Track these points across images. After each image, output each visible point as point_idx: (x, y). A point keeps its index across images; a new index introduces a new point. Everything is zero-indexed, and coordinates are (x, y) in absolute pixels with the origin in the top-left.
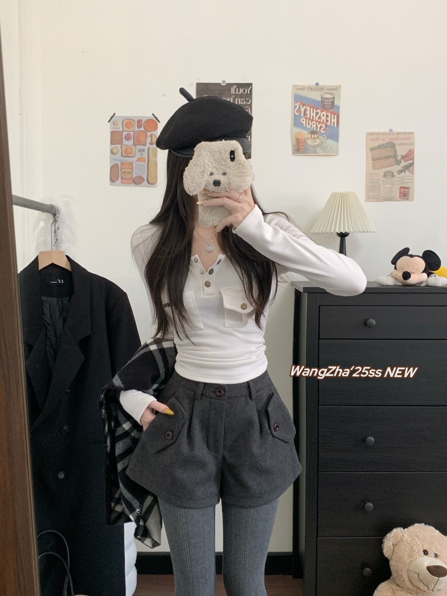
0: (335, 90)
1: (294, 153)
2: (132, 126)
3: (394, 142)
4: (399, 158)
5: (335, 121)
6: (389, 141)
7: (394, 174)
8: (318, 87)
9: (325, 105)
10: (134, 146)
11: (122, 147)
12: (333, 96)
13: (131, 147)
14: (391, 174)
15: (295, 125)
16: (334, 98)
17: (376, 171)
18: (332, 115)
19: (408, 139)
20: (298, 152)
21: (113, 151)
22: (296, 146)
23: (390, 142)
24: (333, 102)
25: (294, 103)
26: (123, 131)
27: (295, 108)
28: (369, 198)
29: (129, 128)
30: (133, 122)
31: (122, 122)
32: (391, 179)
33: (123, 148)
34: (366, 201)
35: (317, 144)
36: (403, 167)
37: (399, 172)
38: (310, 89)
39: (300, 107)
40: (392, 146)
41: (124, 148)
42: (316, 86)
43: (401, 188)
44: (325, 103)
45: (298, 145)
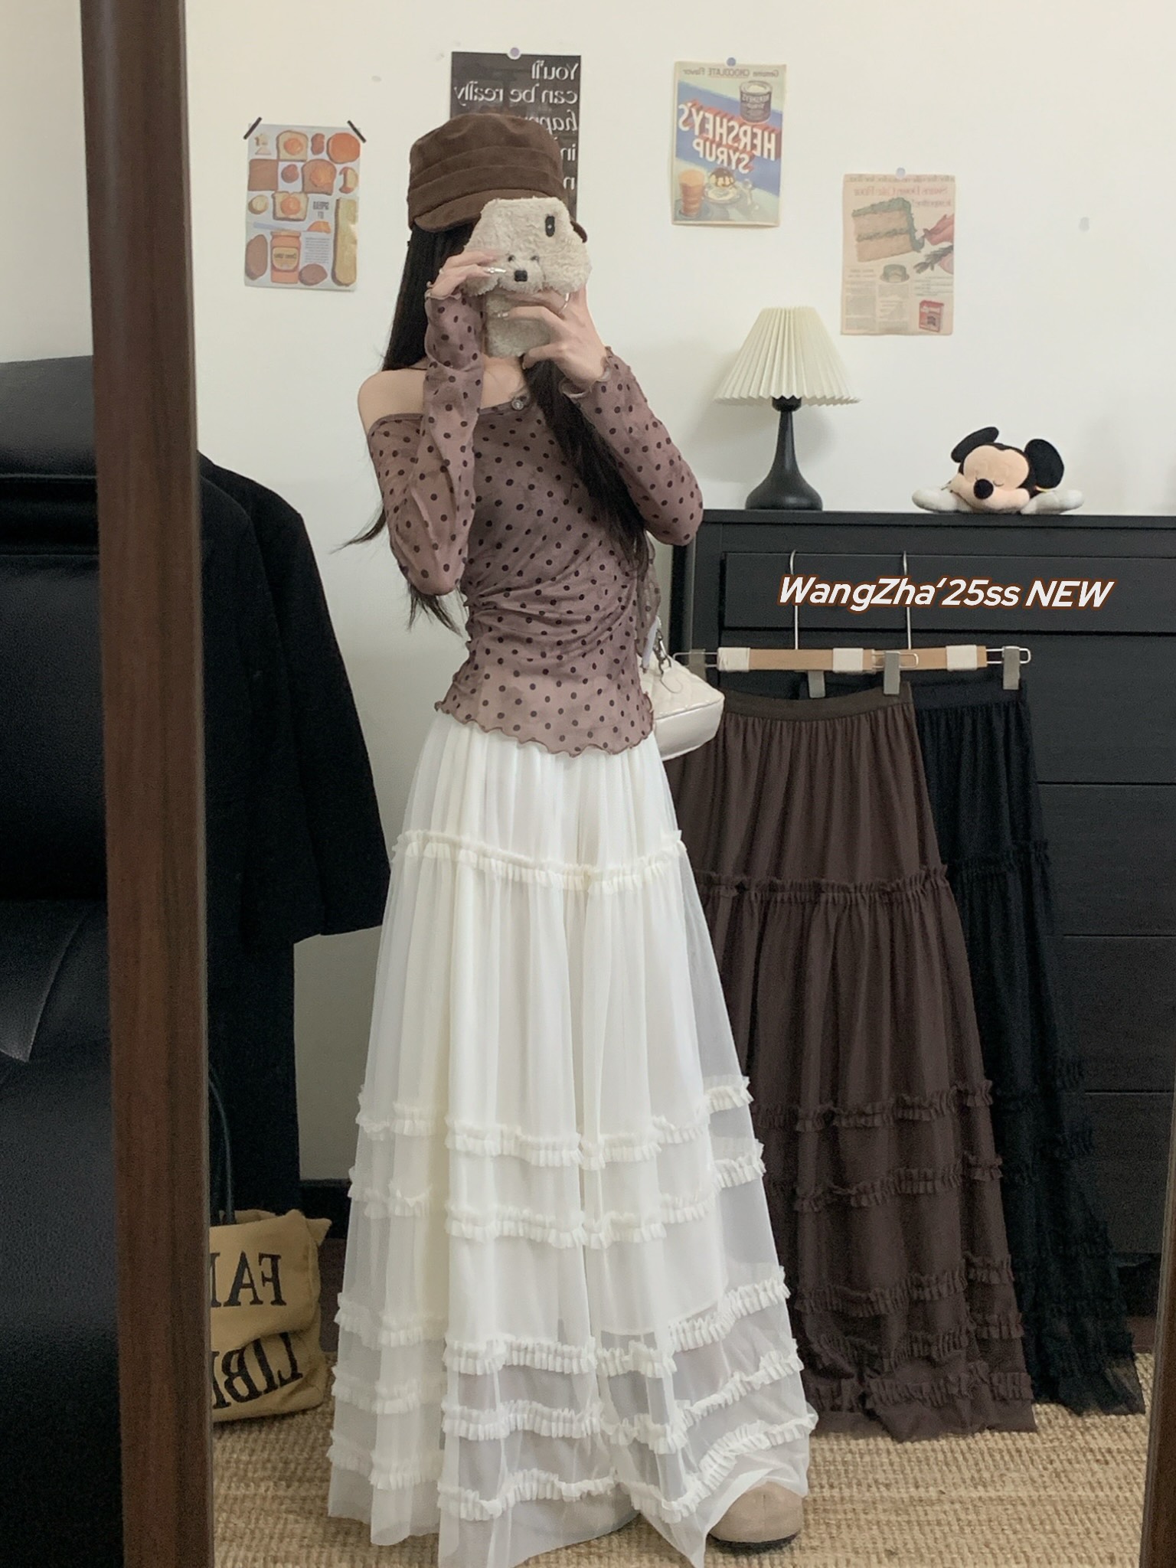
0: (772, 74)
1: (675, 219)
2: (299, 148)
3: (908, 198)
4: (919, 234)
5: (772, 146)
6: (895, 197)
7: (908, 272)
8: (734, 68)
9: (749, 109)
10: (303, 195)
11: (276, 195)
12: (768, 90)
13: (297, 196)
14: (900, 273)
15: (677, 156)
16: (770, 94)
17: (867, 263)
18: (766, 134)
19: (939, 191)
20: (684, 217)
21: (254, 205)
22: (682, 203)
23: (898, 199)
24: (768, 103)
25: (679, 104)
26: (279, 159)
27: (679, 116)
28: (850, 327)
29: (293, 154)
30: (302, 140)
31: (278, 138)
32: (901, 284)
33: (277, 201)
34: (842, 334)
35: (730, 200)
36: (926, 256)
37: (918, 268)
38: (715, 71)
39: (690, 114)
40: (904, 206)
41: (279, 198)
42: (729, 67)
43: (923, 303)
44: (749, 105)
45: (684, 201)
